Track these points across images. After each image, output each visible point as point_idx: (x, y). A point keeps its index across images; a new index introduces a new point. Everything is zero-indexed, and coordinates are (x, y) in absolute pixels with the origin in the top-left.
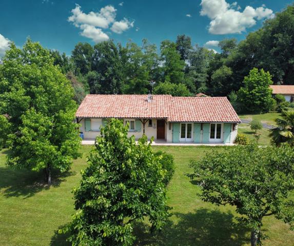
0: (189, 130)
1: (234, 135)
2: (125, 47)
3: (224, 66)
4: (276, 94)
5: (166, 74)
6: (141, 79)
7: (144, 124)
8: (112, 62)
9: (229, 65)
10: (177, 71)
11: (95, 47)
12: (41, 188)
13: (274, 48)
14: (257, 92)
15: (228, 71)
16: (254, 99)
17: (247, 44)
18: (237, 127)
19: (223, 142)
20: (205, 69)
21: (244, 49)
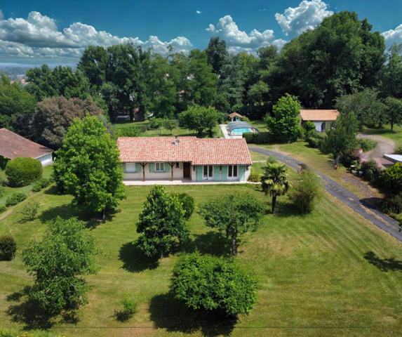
0: (211, 170)
1: (247, 174)
2: (146, 51)
3: (261, 82)
4: (306, 121)
5: (196, 89)
6: (167, 97)
7: (172, 166)
8: (131, 72)
9: (267, 80)
10: (208, 86)
11: (109, 50)
12: (99, 223)
13: (312, 65)
14: (285, 122)
15: (265, 87)
16: (281, 129)
17: (286, 58)
18: (250, 168)
19: (238, 180)
20: (240, 83)
21: (282, 63)
